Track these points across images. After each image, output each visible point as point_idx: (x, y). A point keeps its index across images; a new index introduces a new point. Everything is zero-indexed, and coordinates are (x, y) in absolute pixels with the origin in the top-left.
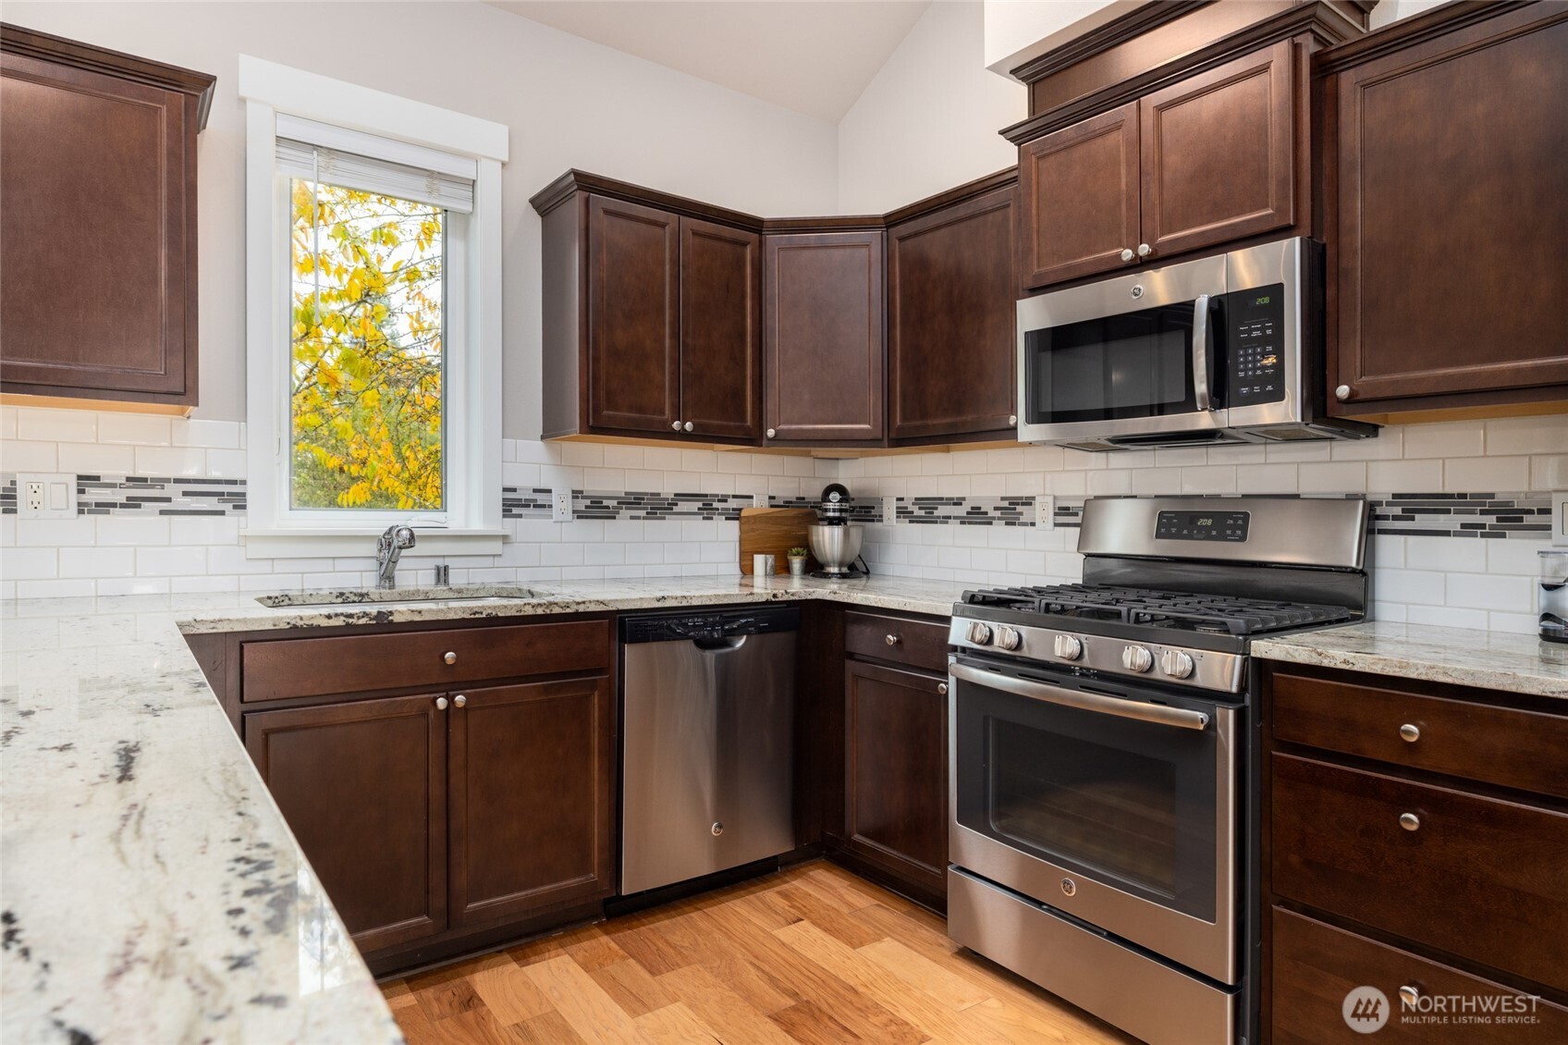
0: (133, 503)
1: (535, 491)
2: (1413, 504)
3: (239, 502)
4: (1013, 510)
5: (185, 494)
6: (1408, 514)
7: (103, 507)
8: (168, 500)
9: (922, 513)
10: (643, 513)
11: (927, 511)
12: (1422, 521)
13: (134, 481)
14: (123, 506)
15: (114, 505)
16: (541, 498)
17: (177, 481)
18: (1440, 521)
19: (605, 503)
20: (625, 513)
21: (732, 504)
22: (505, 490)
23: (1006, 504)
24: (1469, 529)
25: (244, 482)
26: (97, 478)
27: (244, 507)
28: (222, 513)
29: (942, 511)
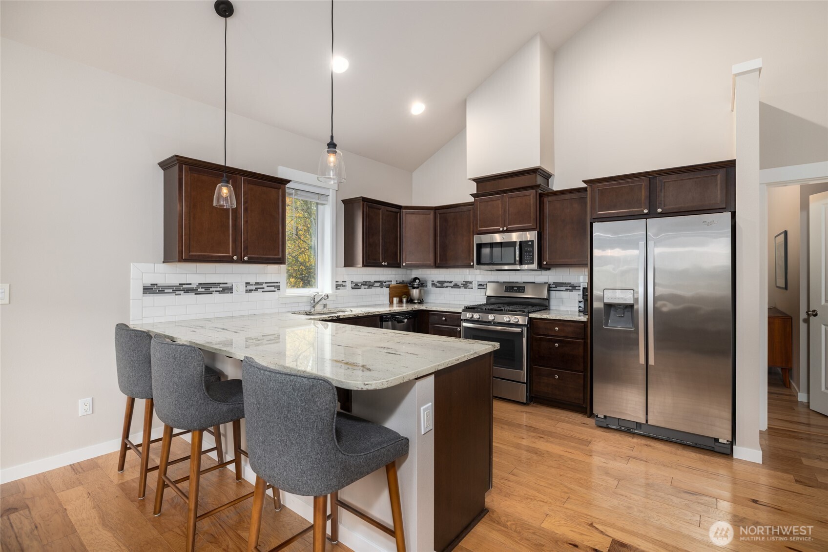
0: (257, 289)
1: (343, 282)
2: (557, 285)
3: (278, 288)
4: (466, 285)
5: (267, 286)
6: (556, 287)
7: (251, 291)
8: (264, 288)
9: (440, 285)
10: (367, 287)
11: (441, 284)
12: (558, 288)
13: (257, 283)
14: (255, 290)
15: (253, 290)
16: (344, 284)
17: (266, 283)
18: (562, 288)
19: (358, 284)
20: (363, 287)
21: (387, 283)
22: (336, 282)
23: (464, 283)
24: (567, 290)
25: (279, 283)
26: (249, 283)
27: (279, 289)
28: (275, 291)
29: (446, 284)
